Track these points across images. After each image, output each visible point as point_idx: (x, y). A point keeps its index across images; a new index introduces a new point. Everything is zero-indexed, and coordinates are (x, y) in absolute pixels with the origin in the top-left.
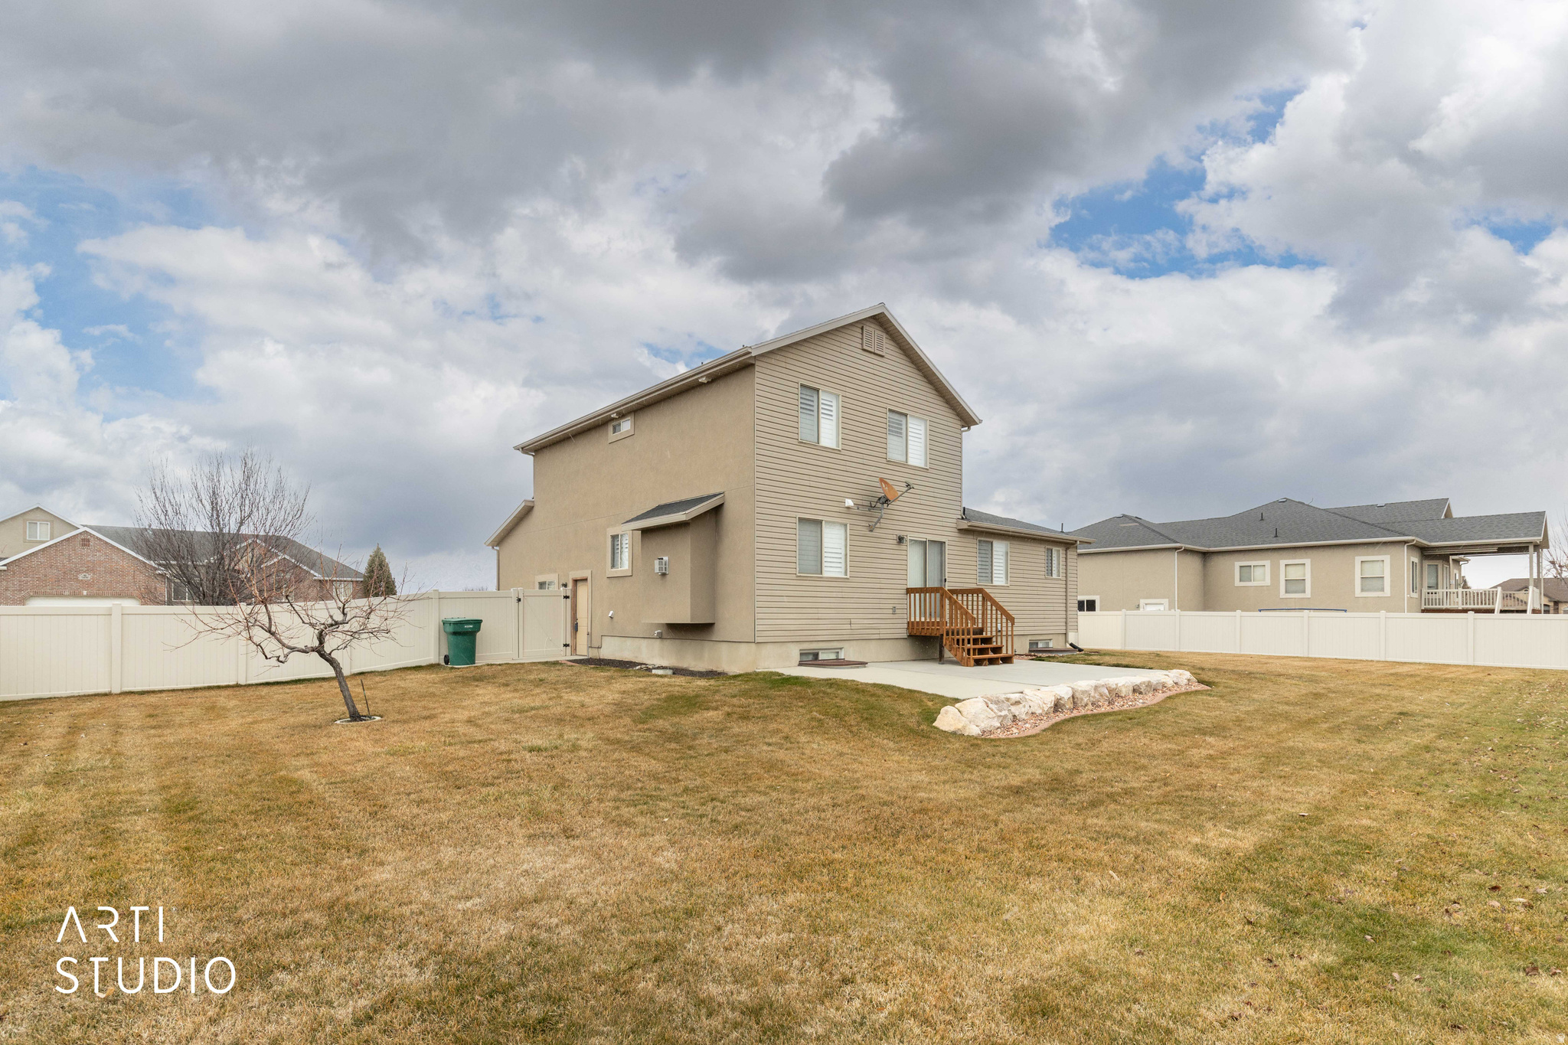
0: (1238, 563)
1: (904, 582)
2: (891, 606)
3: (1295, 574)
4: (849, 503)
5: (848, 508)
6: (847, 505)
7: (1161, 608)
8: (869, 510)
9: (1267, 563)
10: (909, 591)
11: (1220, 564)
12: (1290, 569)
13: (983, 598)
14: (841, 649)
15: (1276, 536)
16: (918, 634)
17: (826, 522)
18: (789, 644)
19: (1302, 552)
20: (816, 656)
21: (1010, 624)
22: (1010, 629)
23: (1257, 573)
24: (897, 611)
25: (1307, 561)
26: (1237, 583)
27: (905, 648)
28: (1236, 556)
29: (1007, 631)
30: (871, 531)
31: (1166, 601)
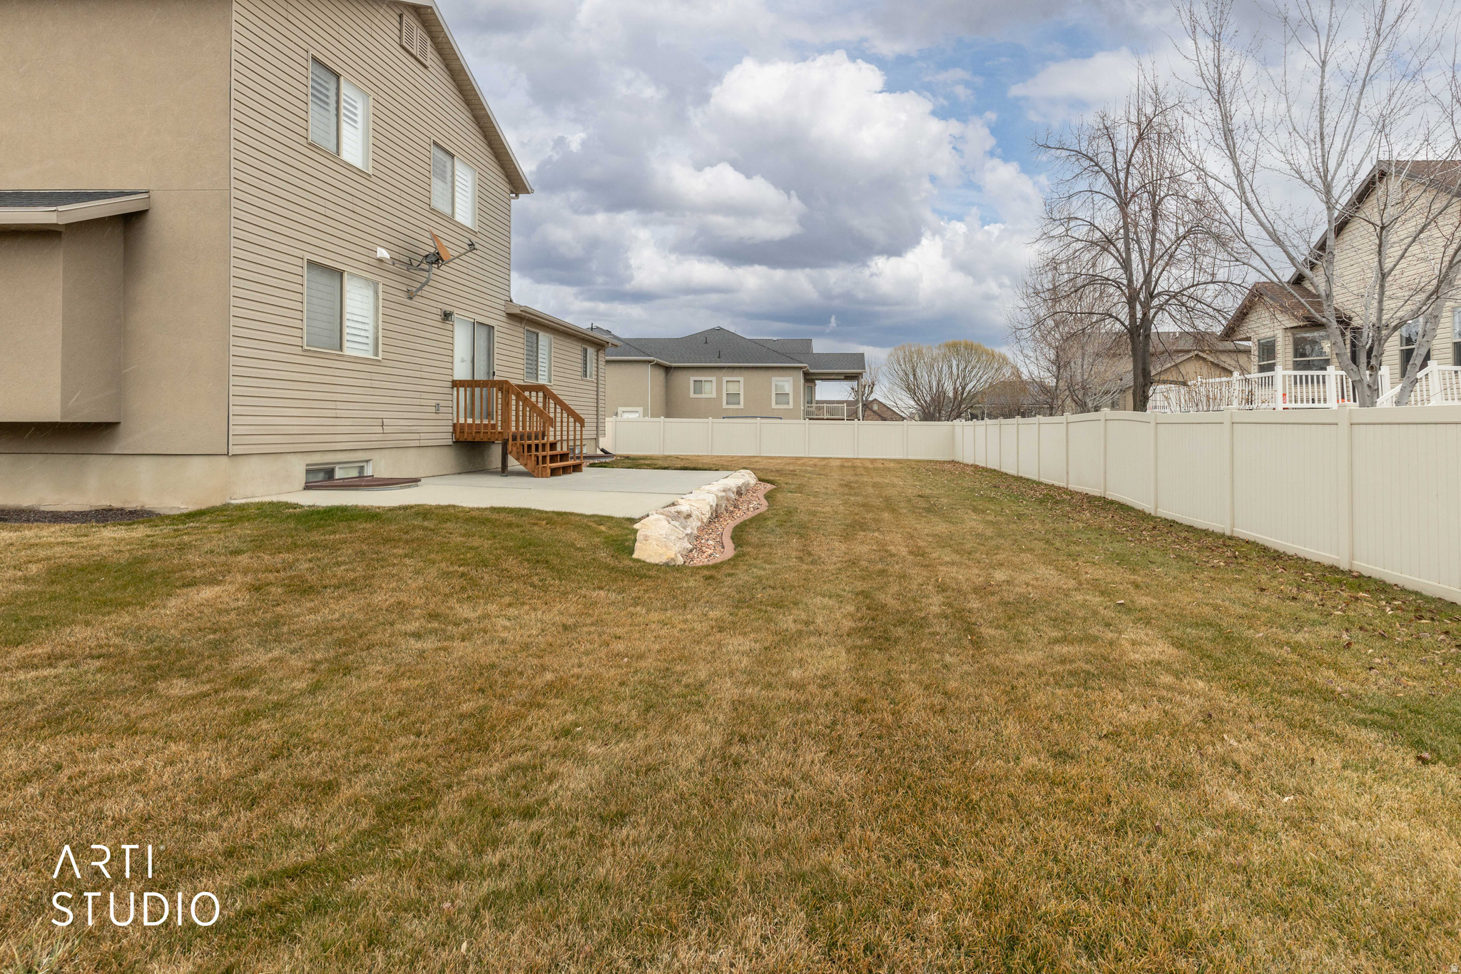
0: (693, 378)
1: (450, 372)
2: (433, 403)
3: (733, 389)
4: (383, 253)
5: (380, 260)
6: (379, 255)
7: (637, 414)
8: (408, 270)
9: (714, 379)
10: (455, 384)
11: (679, 378)
12: (730, 384)
13: (545, 397)
14: (367, 461)
15: (719, 358)
16: (470, 439)
17: (349, 273)
18: (289, 456)
19: (739, 371)
20: (330, 473)
22: (578, 433)
23: (707, 387)
24: (442, 410)
25: (741, 379)
26: (692, 395)
27: (448, 459)
28: (691, 372)
29: (575, 435)
30: (411, 298)
31: (640, 409)
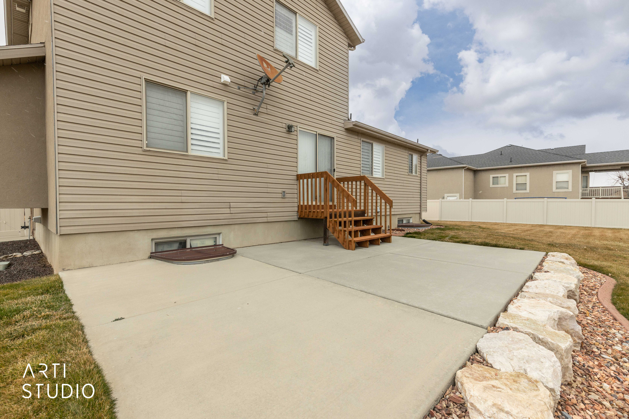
0: (492, 175)
1: (295, 169)
2: (279, 190)
3: (521, 180)
4: (224, 79)
5: (225, 85)
6: (223, 82)
7: (456, 198)
8: (254, 94)
9: (507, 175)
10: (300, 177)
11: (483, 175)
12: (518, 178)
13: (365, 184)
15: (511, 162)
16: (306, 217)
17: (193, 93)
19: (525, 169)
20: (183, 243)
21: (388, 207)
23: (502, 180)
24: (287, 196)
25: (528, 174)
26: (491, 185)
27: (296, 229)
28: (491, 172)
29: (386, 212)
30: (255, 114)
31: (458, 195)
